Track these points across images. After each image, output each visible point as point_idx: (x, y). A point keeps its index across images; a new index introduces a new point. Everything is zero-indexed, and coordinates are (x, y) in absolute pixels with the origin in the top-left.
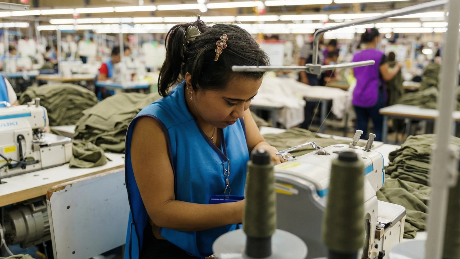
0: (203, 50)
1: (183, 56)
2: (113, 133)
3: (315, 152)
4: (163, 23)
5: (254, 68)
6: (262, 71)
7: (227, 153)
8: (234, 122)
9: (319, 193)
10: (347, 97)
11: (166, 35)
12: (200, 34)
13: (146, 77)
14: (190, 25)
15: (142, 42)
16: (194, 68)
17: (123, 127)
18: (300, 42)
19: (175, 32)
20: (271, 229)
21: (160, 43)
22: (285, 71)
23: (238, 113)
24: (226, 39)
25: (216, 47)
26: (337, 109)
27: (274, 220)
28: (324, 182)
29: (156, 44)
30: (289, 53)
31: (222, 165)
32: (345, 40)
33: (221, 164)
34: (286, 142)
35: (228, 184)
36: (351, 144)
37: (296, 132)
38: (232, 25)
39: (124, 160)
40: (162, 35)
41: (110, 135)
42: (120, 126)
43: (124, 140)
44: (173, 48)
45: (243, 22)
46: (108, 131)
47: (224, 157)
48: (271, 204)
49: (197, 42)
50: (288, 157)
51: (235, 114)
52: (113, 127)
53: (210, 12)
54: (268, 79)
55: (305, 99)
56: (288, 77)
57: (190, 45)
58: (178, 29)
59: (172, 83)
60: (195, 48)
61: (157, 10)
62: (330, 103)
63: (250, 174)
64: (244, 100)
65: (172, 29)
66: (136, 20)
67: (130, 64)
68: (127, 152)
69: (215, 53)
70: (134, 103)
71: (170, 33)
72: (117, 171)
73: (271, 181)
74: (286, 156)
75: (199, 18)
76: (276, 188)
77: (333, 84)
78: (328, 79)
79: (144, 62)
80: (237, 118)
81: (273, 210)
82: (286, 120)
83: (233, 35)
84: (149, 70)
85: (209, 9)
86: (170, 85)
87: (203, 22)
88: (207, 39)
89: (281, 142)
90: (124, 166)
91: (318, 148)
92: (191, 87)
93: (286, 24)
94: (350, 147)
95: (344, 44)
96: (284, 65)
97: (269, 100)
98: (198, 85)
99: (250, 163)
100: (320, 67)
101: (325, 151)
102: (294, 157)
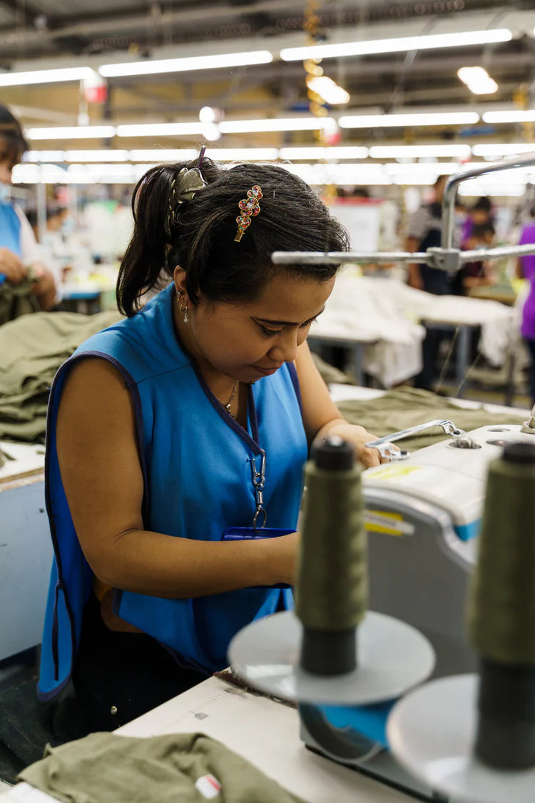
0: (210, 219)
1: (168, 231)
2: (20, 398)
3: (451, 441)
4: (129, 162)
5: (317, 256)
6: (335, 262)
7: (259, 438)
8: (275, 369)
9: (460, 532)
10: (511, 319)
11: (135, 187)
12: (204, 185)
13: (92, 274)
14: (184, 166)
15: (84, 202)
16: (191, 257)
17: (39, 387)
18: (413, 202)
19: (154, 181)
20: (356, 611)
21: (122, 203)
22: (381, 263)
23: (283, 351)
24: (259, 195)
25: (237, 212)
26: (492, 346)
27: (362, 592)
28: (470, 507)
29: (113, 205)
30: (390, 226)
31: (249, 463)
32: (506, 198)
33: (247, 461)
34: (385, 418)
35: (261, 502)
36: (526, 424)
37: (406, 397)
38: (274, 168)
39: (43, 457)
40: (126, 188)
41: (13, 404)
42: (34, 384)
43: (43, 415)
44: (147, 214)
45: (294, 162)
46: (8, 396)
47: (254, 446)
48: (355, 558)
49: (199, 203)
50: (392, 452)
51: (278, 354)
52: (18, 385)
53: (226, 140)
54: (348, 282)
55: (423, 322)
56: (387, 277)
57: (185, 208)
58: (158, 175)
59: (146, 288)
60: (194, 216)
61: (116, 137)
62: (476, 332)
63: (310, 489)
64: (295, 324)
65: (148, 174)
66: (72, 155)
67: (60, 249)
68: (48, 438)
69: (236, 226)
70: (63, 334)
71: (144, 182)
72: (27, 481)
73: (356, 507)
74: (387, 452)
75: (203, 152)
76: (367, 521)
77: (484, 291)
78: (472, 282)
79: (86, 245)
80: (281, 362)
81: (360, 569)
82: (383, 368)
83: (274, 188)
84: (98, 261)
85: (223, 135)
86: (143, 291)
87: (211, 161)
88: (218, 196)
89: (375, 418)
90: (44, 469)
91: (455, 433)
92: (186, 297)
93: (384, 164)
94: (523, 431)
95: (504, 206)
96: (380, 251)
97: (348, 325)
98: (199, 293)
99: (309, 467)
100: (456, 255)
101: (470, 439)
102: (403, 453)
